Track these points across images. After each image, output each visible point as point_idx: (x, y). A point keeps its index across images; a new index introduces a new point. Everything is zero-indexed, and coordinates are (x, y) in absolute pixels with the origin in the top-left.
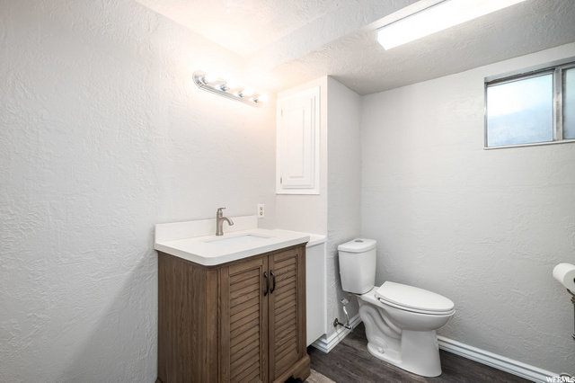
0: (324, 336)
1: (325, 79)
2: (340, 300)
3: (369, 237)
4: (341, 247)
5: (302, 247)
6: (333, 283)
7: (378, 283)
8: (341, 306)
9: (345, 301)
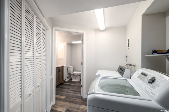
0: (66, 79)
1: (66, 44)
2: (68, 74)
3: (72, 66)
4: (68, 67)
5: (63, 66)
6: (67, 72)
7: (74, 71)
8: (68, 75)
9: (69, 75)
